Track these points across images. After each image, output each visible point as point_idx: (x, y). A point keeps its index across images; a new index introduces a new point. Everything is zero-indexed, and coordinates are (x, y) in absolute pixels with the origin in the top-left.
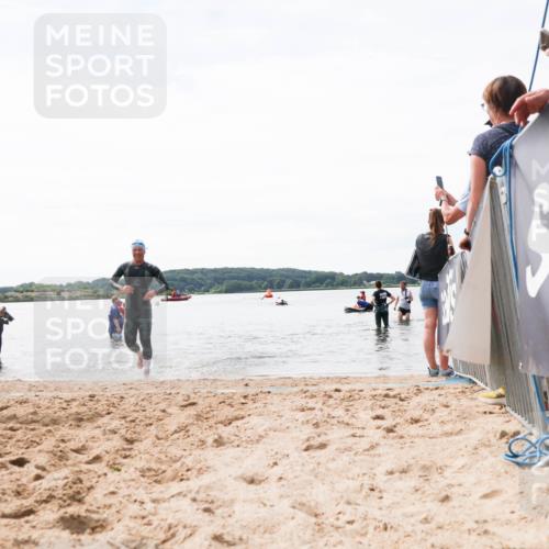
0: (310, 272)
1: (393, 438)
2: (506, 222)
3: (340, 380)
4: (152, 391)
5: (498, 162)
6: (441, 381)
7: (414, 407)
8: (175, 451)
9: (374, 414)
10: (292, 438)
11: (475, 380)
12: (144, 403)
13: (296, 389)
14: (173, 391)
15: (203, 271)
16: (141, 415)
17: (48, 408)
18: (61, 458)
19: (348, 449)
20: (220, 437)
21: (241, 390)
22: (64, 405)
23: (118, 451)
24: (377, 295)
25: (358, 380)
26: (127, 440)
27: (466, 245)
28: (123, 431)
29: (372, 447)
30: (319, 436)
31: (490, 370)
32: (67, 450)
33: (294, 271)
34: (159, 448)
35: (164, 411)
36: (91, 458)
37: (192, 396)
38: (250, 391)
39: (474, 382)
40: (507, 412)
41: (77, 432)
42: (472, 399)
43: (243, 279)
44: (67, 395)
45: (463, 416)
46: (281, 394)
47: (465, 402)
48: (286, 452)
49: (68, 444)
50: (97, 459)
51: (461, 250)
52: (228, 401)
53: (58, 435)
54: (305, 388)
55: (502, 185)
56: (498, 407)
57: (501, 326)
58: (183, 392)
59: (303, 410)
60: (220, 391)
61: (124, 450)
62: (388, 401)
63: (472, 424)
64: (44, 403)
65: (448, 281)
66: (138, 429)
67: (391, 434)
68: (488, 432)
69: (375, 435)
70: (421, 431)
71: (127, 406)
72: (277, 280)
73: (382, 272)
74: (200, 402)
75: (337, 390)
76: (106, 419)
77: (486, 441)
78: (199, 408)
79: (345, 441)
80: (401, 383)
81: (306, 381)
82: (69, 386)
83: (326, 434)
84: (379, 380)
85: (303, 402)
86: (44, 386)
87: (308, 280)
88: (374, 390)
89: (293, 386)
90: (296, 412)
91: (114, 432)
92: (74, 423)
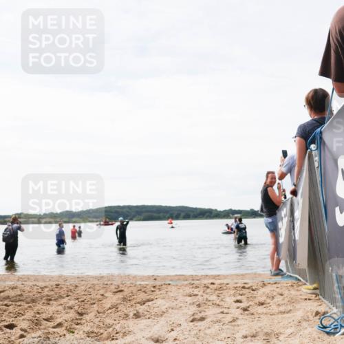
0: (196, 209)
1: (248, 314)
2: (319, 179)
3: (215, 277)
4: (96, 282)
5: (313, 142)
6: (278, 279)
7: (261, 295)
8: (109, 321)
9: (235, 299)
10: (183, 314)
11: (300, 278)
12: (90, 290)
13: (186, 283)
14: (109, 283)
15: (129, 207)
16: (88, 298)
17: (29, 292)
18: (37, 324)
19: (219, 321)
20: (138, 312)
21: (152, 283)
22: (40, 290)
23: (73, 320)
25: (225, 277)
26: (78, 313)
27: (294, 193)
28: (76, 308)
29: (234, 320)
30: (200, 312)
31: (309, 273)
32: (41, 319)
33: (186, 207)
34: (98, 319)
35: (102, 295)
36: (56, 324)
37: (121, 286)
38: (158, 283)
39: (299, 280)
40: (320, 299)
41: (48, 308)
42: (297, 290)
43: (154, 212)
44: (42, 284)
45: (292, 301)
46: (177, 285)
47: (293, 292)
48: (179, 322)
49: (41, 315)
50: (60, 325)
52: (143, 290)
53: (35, 309)
54: (193, 282)
55: (316, 156)
56: (314, 296)
57: (316, 245)
58: (115, 283)
59: (190, 296)
60: (138, 283)
61: (77, 319)
62: (245, 291)
63: (298, 306)
64: (28, 289)
65: (283, 215)
66: (86, 306)
67: (246, 312)
68: (308, 312)
69: (235, 312)
70: (265, 310)
71: (79, 292)
72: (176, 213)
73: (241, 209)
74: (126, 289)
75: (213, 284)
76: (66, 300)
77: (306, 318)
78: (125, 293)
79: (216, 316)
80: (253, 279)
81: (193, 278)
82: (44, 278)
83: (205, 311)
84: (239, 278)
85: (191, 290)
86: (28, 278)
87: (195, 213)
88: (236, 283)
89: (184, 281)
90: (186, 298)
91: (71, 308)
92: (46, 302)
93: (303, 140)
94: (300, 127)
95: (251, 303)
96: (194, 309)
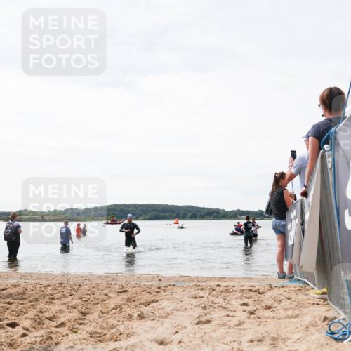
0: (203, 209)
1: (254, 318)
3: (220, 279)
4: (100, 282)
5: (327, 142)
6: (285, 282)
7: (268, 299)
8: (112, 322)
9: (242, 302)
10: (189, 316)
11: (308, 282)
12: (94, 289)
13: (192, 284)
14: (113, 282)
15: (135, 206)
16: (91, 297)
17: (32, 290)
18: (39, 323)
19: (225, 325)
20: (142, 313)
21: (156, 283)
22: (43, 289)
23: (76, 320)
24: (246, 224)
25: (232, 279)
26: (82, 313)
27: (305, 194)
28: (80, 307)
29: (240, 324)
30: (206, 315)
31: (318, 276)
32: (44, 318)
33: (193, 207)
34: (102, 320)
35: (106, 295)
36: (59, 323)
37: (125, 286)
38: (163, 284)
39: (307, 284)
40: (328, 304)
41: (51, 306)
42: (305, 294)
43: (160, 211)
44: (45, 282)
45: (300, 306)
46: (182, 287)
47: (301, 296)
48: (184, 325)
49: (44, 314)
50: (62, 324)
51: (301, 197)
52: (148, 290)
53: (38, 308)
54: (198, 283)
55: (329, 157)
56: (323, 300)
57: (326, 248)
58: (119, 283)
59: (196, 298)
60: (143, 283)
61: (80, 319)
62: (251, 294)
63: (306, 311)
64: (30, 287)
66: (90, 306)
67: (253, 316)
68: (315, 317)
69: (242, 316)
70: (272, 315)
71: (83, 291)
72: (182, 212)
73: (249, 210)
74: (130, 290)
75: (218, 286)
76: (69, 299)
77: (313, 323)
78: (129, 294)
79: (223, 318)
80: (260, 282)
81: (198, 279)
82: (47, 276)
83: (210, 314)
84: (245, 280)
85: (196, 292)
86: (31, 276)
87: (202, 213)
88: (242, 286)
89: (190, 282)
90: (191, 299)
91: (74, 307)
92: (49, 300)
93: (316, 141)
94: (314, 127)
95: (258, 306)
96: (199, 311)
